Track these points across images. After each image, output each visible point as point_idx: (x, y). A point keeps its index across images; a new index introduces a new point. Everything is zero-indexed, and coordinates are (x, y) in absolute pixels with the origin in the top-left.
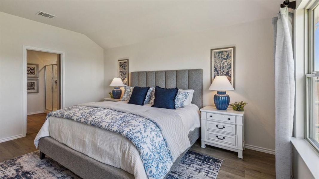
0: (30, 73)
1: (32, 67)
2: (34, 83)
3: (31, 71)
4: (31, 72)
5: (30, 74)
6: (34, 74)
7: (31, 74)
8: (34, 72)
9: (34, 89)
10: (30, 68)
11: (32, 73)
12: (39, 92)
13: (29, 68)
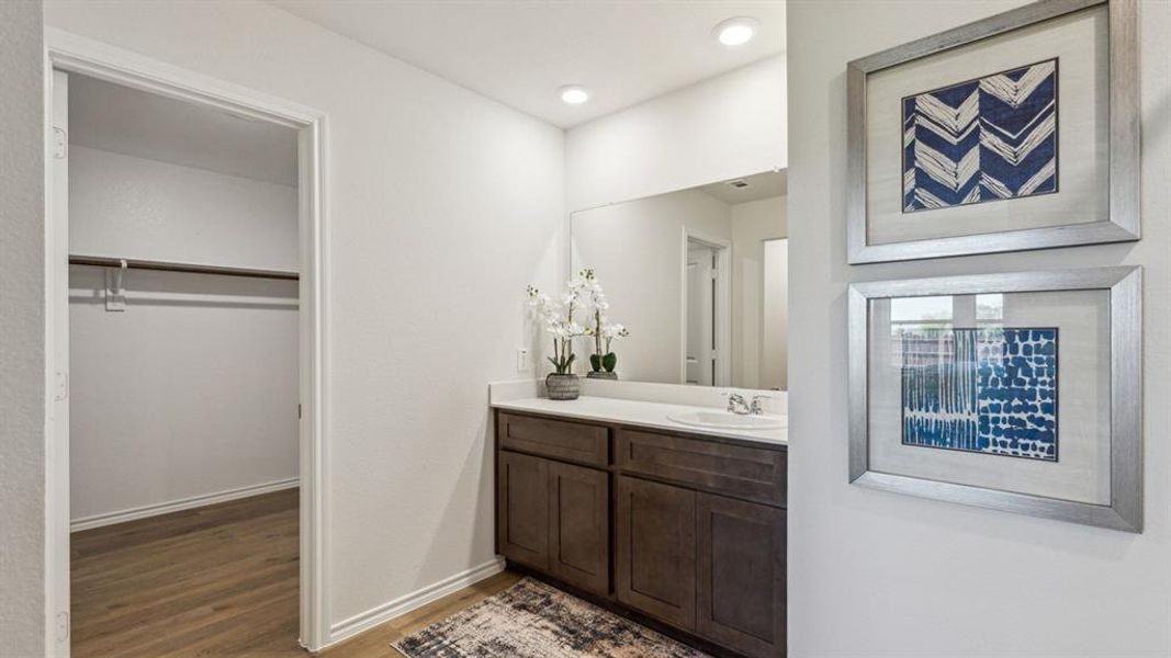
0: (988, 181)
1: (1015, 75)
2: (1051, 333)
3: (988, 140)
4: (991, 162)
5: (987, 195)
6: (1050, 185)
7: (997, 185)
8: (1049, 149)
9: (1053, 454)
10: (991, 105)
11: (1014, 176)
12: (1146, 527)
13: (971, 107)
